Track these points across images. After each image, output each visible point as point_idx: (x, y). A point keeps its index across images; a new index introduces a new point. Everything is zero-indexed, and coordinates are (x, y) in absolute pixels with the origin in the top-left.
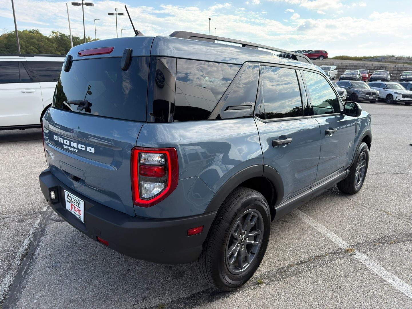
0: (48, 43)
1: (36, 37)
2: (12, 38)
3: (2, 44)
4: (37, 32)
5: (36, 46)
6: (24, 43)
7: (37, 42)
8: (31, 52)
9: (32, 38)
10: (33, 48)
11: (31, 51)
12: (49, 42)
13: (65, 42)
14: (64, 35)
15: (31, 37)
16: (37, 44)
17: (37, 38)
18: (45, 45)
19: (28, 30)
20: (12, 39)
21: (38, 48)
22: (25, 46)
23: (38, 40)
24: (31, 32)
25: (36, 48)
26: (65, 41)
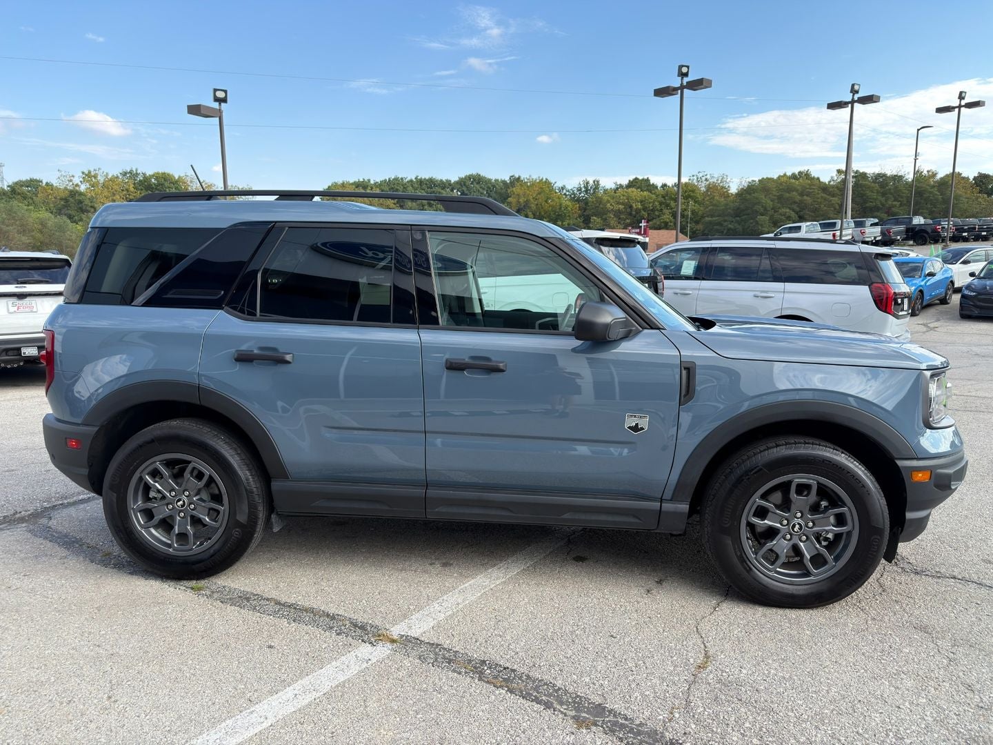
0: (822, 197)
1: (798, 188)
2: (750, 194)
3: (730, 209)
4: (807, 175)
5: (795, 207)
6: (772, 203)
7: (798, 198)
8: (781, 219)
9: (790, 189)
10: (788, 210)
11: (781, 217)
12: (825, 195)
13: (864, 191)
14: (866, 174)
15: (788, 189)
16: (797, 203)
17: (800, 190)
18: (814, 201)
19: (789, 174)
20: (748, 197)
21: (798, 209)
22: (772, 209)
23: (802, 194)
24: (794, 176)
25: (793, 210)
26: (864, 189)
